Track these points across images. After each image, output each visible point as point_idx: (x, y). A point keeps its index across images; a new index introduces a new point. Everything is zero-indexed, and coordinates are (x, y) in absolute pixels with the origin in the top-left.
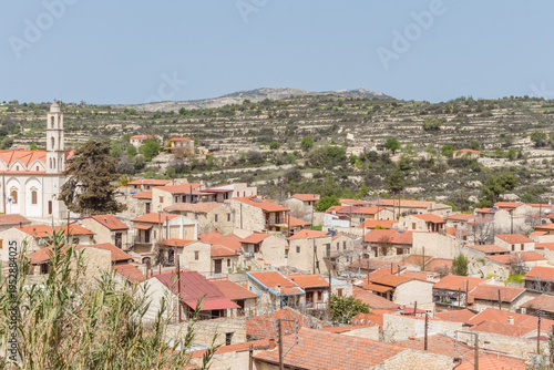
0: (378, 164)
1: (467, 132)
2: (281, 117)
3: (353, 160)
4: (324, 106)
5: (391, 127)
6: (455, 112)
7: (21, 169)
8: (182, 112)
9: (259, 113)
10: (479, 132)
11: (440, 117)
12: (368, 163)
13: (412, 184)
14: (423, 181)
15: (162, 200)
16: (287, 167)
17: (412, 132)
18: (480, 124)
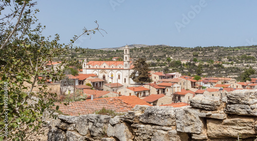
0: (192, 66)
1: (207, 57)
2: (147, 52)
3: (184, 65)
4: (160, 49)
5: (183, 55)
6: (202, 51)
7: (114, 67)
8: (117, 51)
9: (140, 51)
10: (210, 56)
11: (198, 52)
12: (188, 66)
13: (204, 72)
14: (207, 71)
15: (155, 78)
16: (163, 67)
17: (190, 57)
18: (210, 54)
